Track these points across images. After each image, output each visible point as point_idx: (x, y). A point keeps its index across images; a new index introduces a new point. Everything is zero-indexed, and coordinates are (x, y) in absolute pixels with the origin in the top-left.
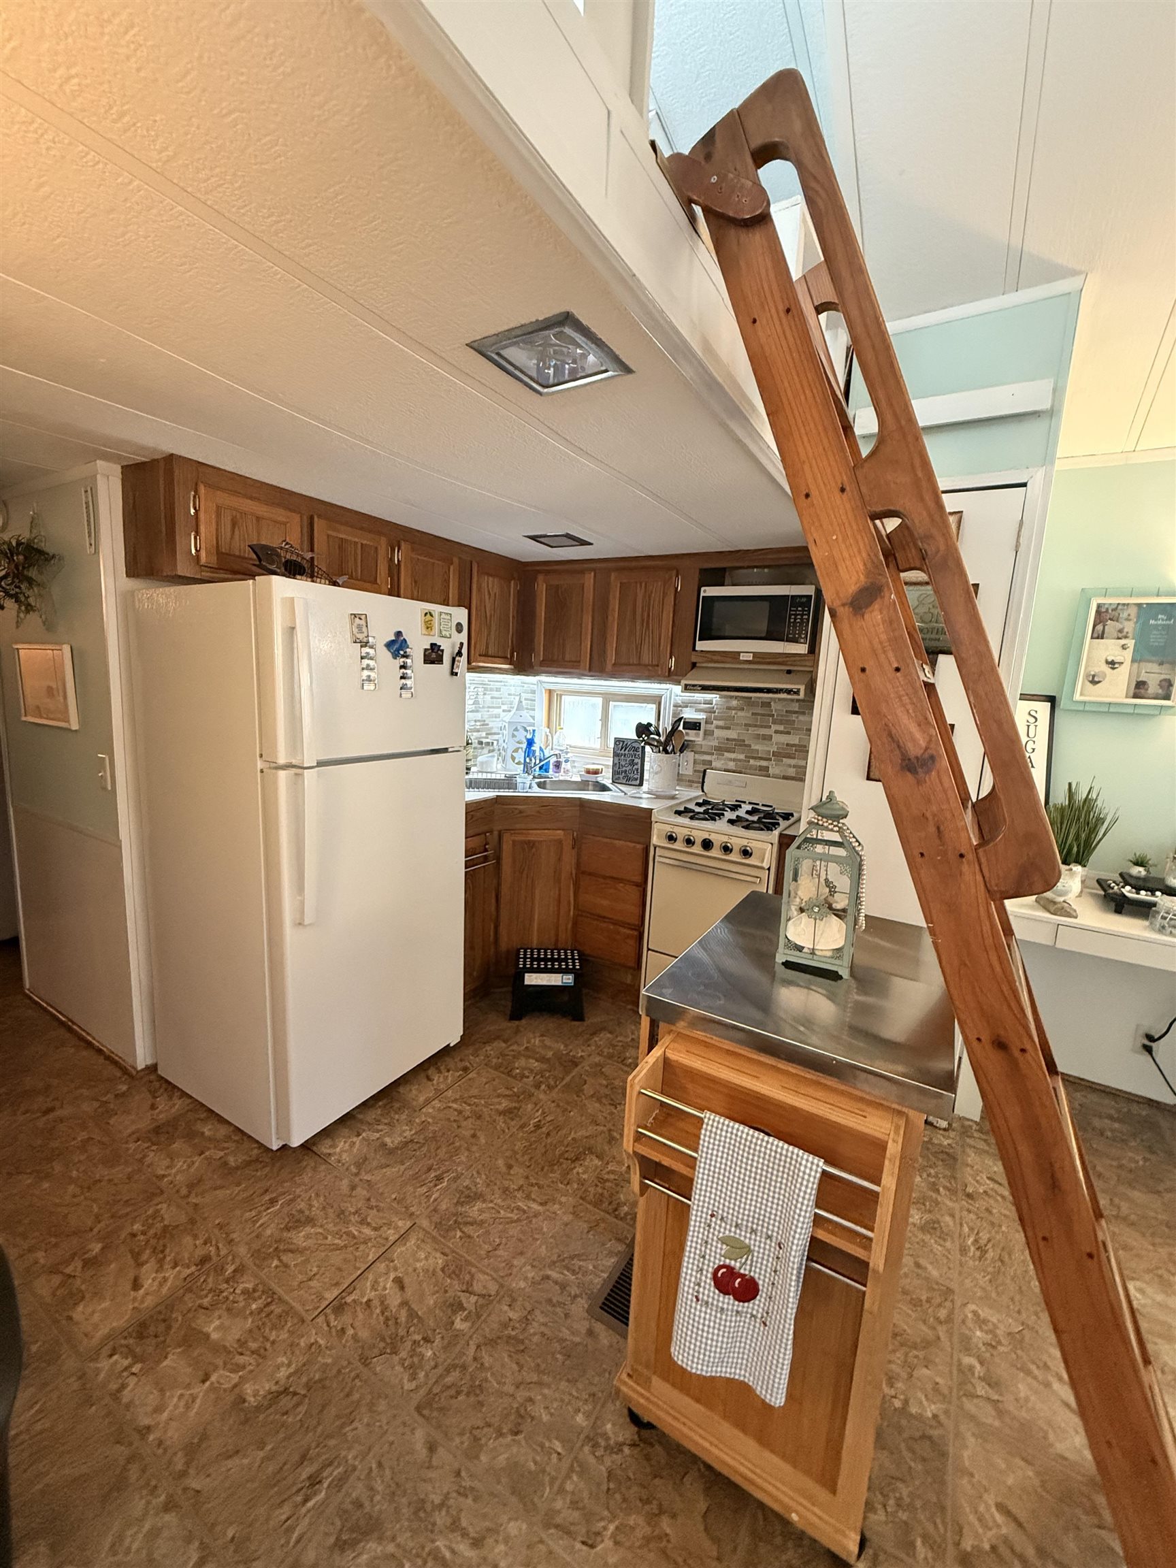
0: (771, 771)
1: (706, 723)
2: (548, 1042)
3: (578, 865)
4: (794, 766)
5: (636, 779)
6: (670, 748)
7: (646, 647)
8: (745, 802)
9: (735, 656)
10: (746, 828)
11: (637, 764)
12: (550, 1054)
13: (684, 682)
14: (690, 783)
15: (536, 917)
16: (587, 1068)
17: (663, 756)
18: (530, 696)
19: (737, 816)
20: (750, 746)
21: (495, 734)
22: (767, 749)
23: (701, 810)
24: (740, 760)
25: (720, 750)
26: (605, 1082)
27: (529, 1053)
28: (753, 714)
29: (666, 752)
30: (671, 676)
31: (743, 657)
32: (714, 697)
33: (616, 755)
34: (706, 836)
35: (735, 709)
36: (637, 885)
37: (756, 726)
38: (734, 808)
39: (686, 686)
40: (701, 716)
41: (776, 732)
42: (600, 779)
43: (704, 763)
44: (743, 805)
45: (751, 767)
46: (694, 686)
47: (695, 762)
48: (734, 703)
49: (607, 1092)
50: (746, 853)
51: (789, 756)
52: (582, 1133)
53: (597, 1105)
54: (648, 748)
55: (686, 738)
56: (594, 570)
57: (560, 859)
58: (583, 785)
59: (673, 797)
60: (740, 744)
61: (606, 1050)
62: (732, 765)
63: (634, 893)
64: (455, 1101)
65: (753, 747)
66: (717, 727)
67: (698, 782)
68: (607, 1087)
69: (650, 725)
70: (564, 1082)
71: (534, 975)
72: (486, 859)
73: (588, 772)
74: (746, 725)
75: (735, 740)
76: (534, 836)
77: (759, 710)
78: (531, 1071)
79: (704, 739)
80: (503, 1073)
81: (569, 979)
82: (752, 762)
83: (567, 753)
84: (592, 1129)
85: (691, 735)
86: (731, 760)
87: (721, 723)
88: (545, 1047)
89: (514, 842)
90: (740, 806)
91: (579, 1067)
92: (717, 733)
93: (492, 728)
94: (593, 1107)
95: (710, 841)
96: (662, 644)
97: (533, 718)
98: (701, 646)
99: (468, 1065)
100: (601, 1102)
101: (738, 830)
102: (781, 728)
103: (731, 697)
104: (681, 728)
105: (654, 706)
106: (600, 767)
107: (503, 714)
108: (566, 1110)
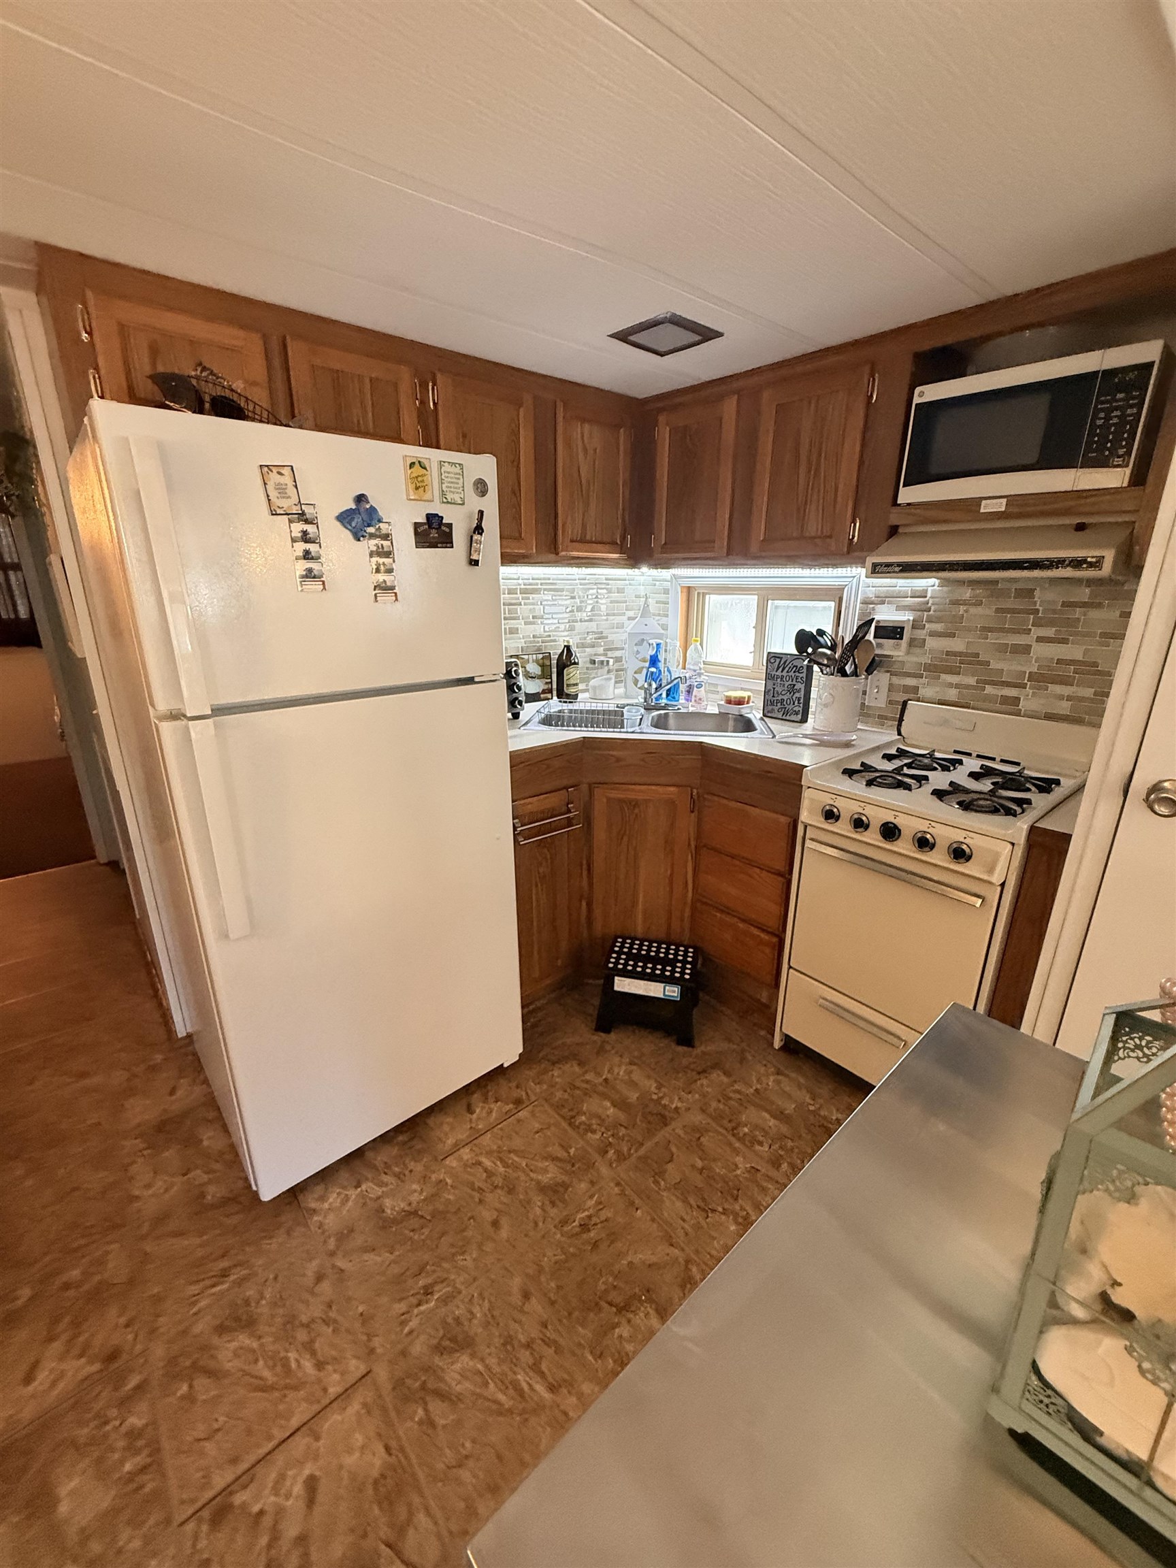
0: (1023, 705)
1: (914, 627)
2: (637, 1075)
3: (698, 837)
4: (1069, 698)
5: (797, 713)
6: (849, 669)
7: (813, 507)
8: (970, 754)
9: (969, 506)
10: (966, 806)
11: (799, 691)
12: (633, 1096)
13: (870, 560)
14: (882, 719)
15: (641, 899)
16: (681, 1132)
17: (838, 680)
18: (662, 597)
19: (952, 784)
20: (988, 663)
21: (617, 649)
22: (1020, 668)
23: (889, 766)
24: (968, 687)
25: (934, 669)
26: (699, 1164)
27: (607, 1089)
28: (997, 611)
29: (844, 674)
30: (849, 553)
31: (986, 507)
32: (929, 584)
33: (769, 677)
34: (889, 817)
35: (965, 603)
36: (780, 874)
37: (1002, 630)
38: (949, 765)
39: (875, 565)
40: (905, 617)
41: (1040, 639)
42: (745, 710)
43: (906, 689)
44: (965, 759)
45: (989, 698)
46: (888, 565)
47: (891, 688)
48: (967, 593)
49: (698, 1180)
50: (959, 854)
51: (1064, 681)
52: (641, 1256)
53: (679, 1204)
54: (816, 668)
55: (878, 652)
56: (738, 392)
57: (672, 826)
58: (720, 722)
59: (848, 745)
60: (970, 660)
61: (714, 1104)
62: (952, 694)
63: (772, 884)
64: (489, 1153)
65: (994, 665)
66: (933, 634)
67: (893, 719)
68: (701, 1171)
69: (821, 633)
70: (642, 1152)
71: (628, 980)
72: (569, 822)
73: (729, 701)
74: (984, 629)
75: (960, 654)
76: (639, 793)
77: (1010, 603)
78: (602, 1121)
79: (908, 653)
80: (563, 1117)
81: (673, 992)
82: (989, 689)
83: (700, 675)
84: (662, 1252)
85: (888, 648)
86: (951, 685)
87: (938, 627)
88: (633, 1084)
89: (609, 799)
90: (960, 762)
91: (669, 1129)
92: (932, 643)
93: (613, 642)
94: (673, 1206)
95: (896, 827)
96: (839, 499)
97: (665, 627)
98: (908, 495)
99: (524, 1097)
100: (685, 1201)
101: (950, 812)
102: (1050, 632)
103: (961, 582)
104: (870, 636)
105: (832, 604)
106: (745, 694)
107: (627, 623)
108: (632, 1203)
